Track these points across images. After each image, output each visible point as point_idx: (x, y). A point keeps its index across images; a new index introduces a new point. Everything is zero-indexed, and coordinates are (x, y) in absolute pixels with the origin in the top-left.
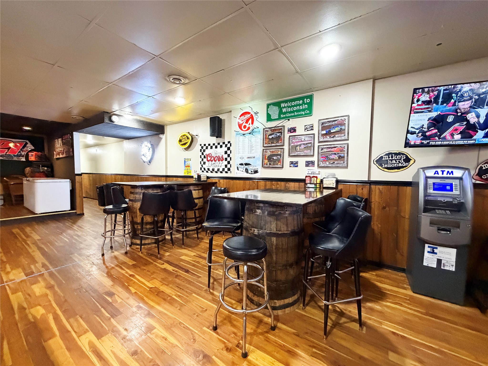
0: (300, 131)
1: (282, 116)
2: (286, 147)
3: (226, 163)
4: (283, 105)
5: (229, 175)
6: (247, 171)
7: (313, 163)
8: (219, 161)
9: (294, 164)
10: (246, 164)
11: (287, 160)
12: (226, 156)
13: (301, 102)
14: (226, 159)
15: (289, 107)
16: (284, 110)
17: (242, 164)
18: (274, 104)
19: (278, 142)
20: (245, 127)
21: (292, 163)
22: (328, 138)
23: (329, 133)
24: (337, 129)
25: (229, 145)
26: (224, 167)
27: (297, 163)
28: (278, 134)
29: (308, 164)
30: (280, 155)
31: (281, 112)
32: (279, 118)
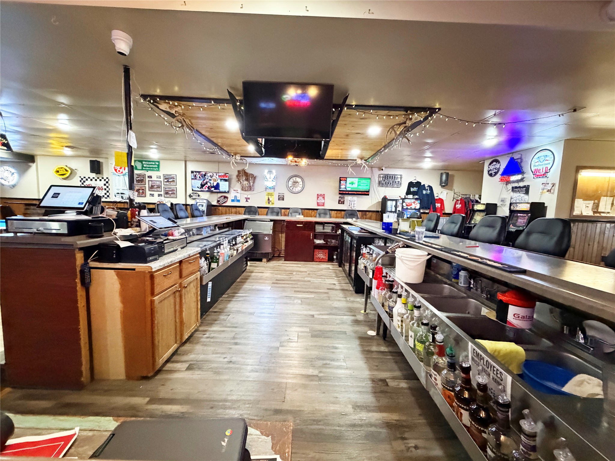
0: (154, 178)
1: (144, 168)
2: (147, 186)
3: (106, 192)
4: (144, 163)
5: (108, 200)
6: (122, 197)
7: (161, 195)
8: (99, 190)
9: (152, 195)
10: (122, 194)
11: (148, 193)
12: (105, 187)
13: (154, 163)
14: (105, 189)
15: (147, 164)
16: (145, 166)
17: (118, 193)
18: (139, 161)
19: (142, 182)
20: (119, 171)
21: (151, 194)
22: (168, 183)
23: (168, 181)
24: (171, 180)
25: (107, 180)
26: (104, 194)
27: (153, 194)
28: (142, 178)
29: (159, 195)
30: (143, 190)
31: (143, 166)
32: (142, 169)
